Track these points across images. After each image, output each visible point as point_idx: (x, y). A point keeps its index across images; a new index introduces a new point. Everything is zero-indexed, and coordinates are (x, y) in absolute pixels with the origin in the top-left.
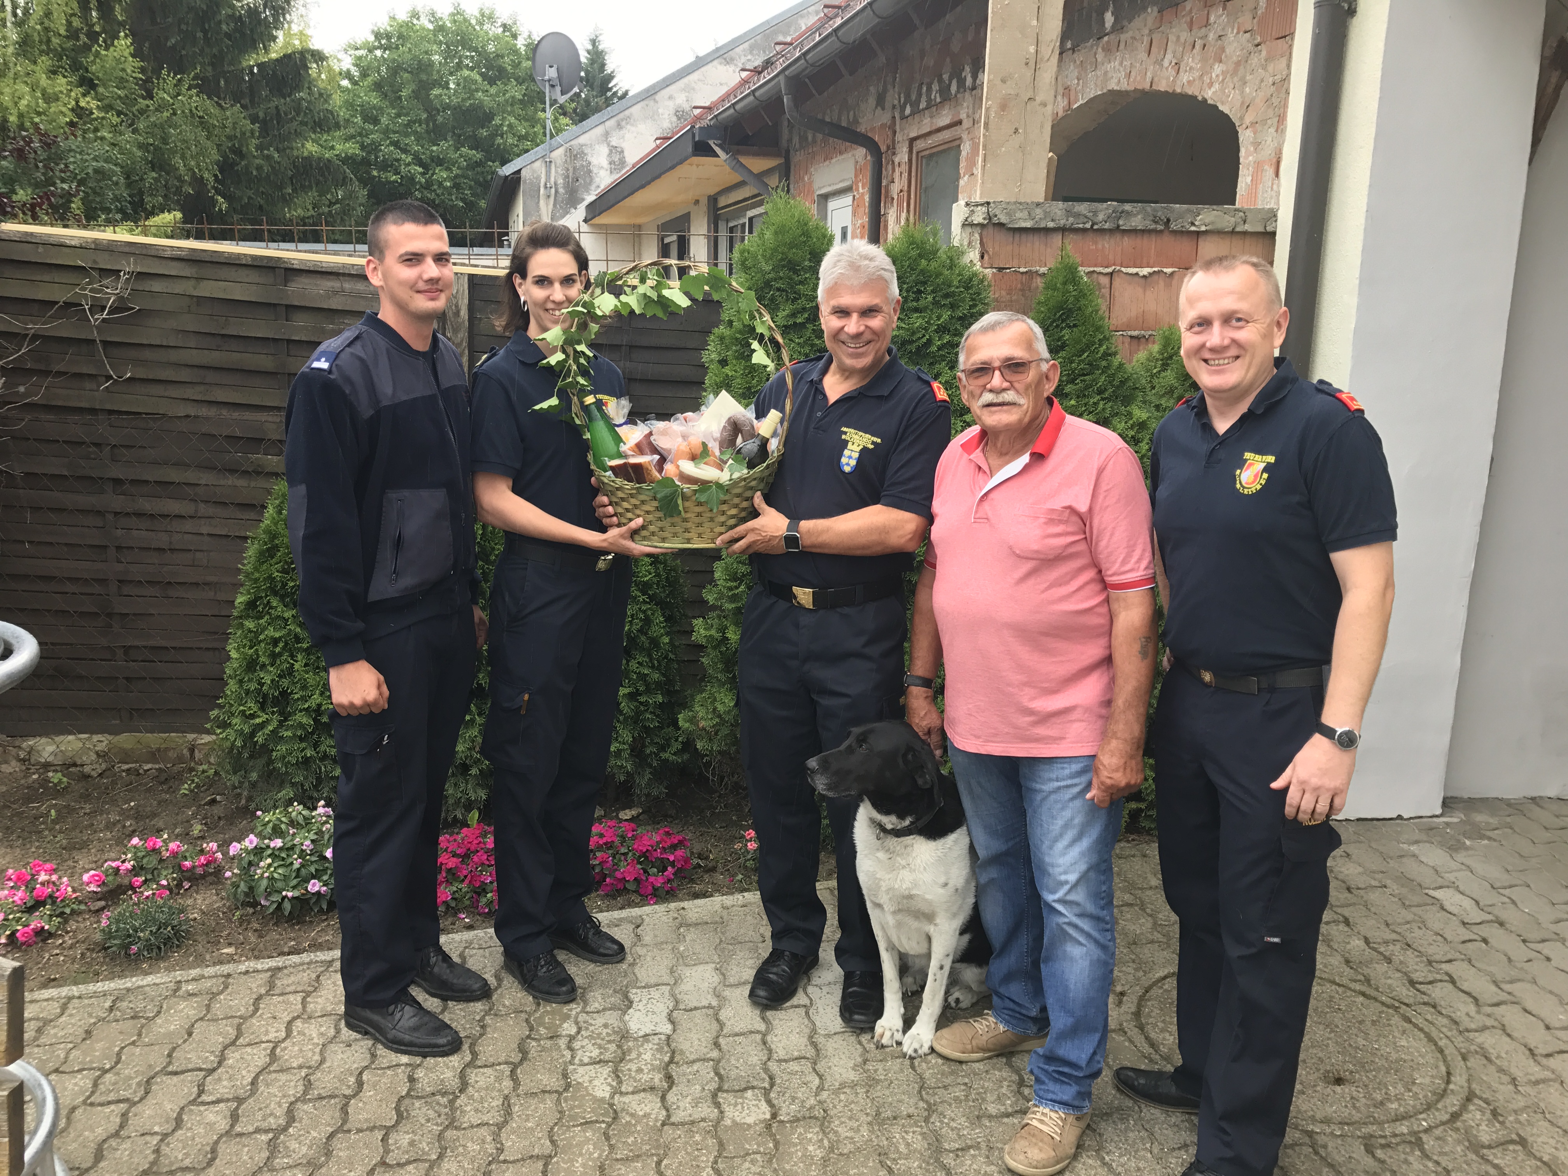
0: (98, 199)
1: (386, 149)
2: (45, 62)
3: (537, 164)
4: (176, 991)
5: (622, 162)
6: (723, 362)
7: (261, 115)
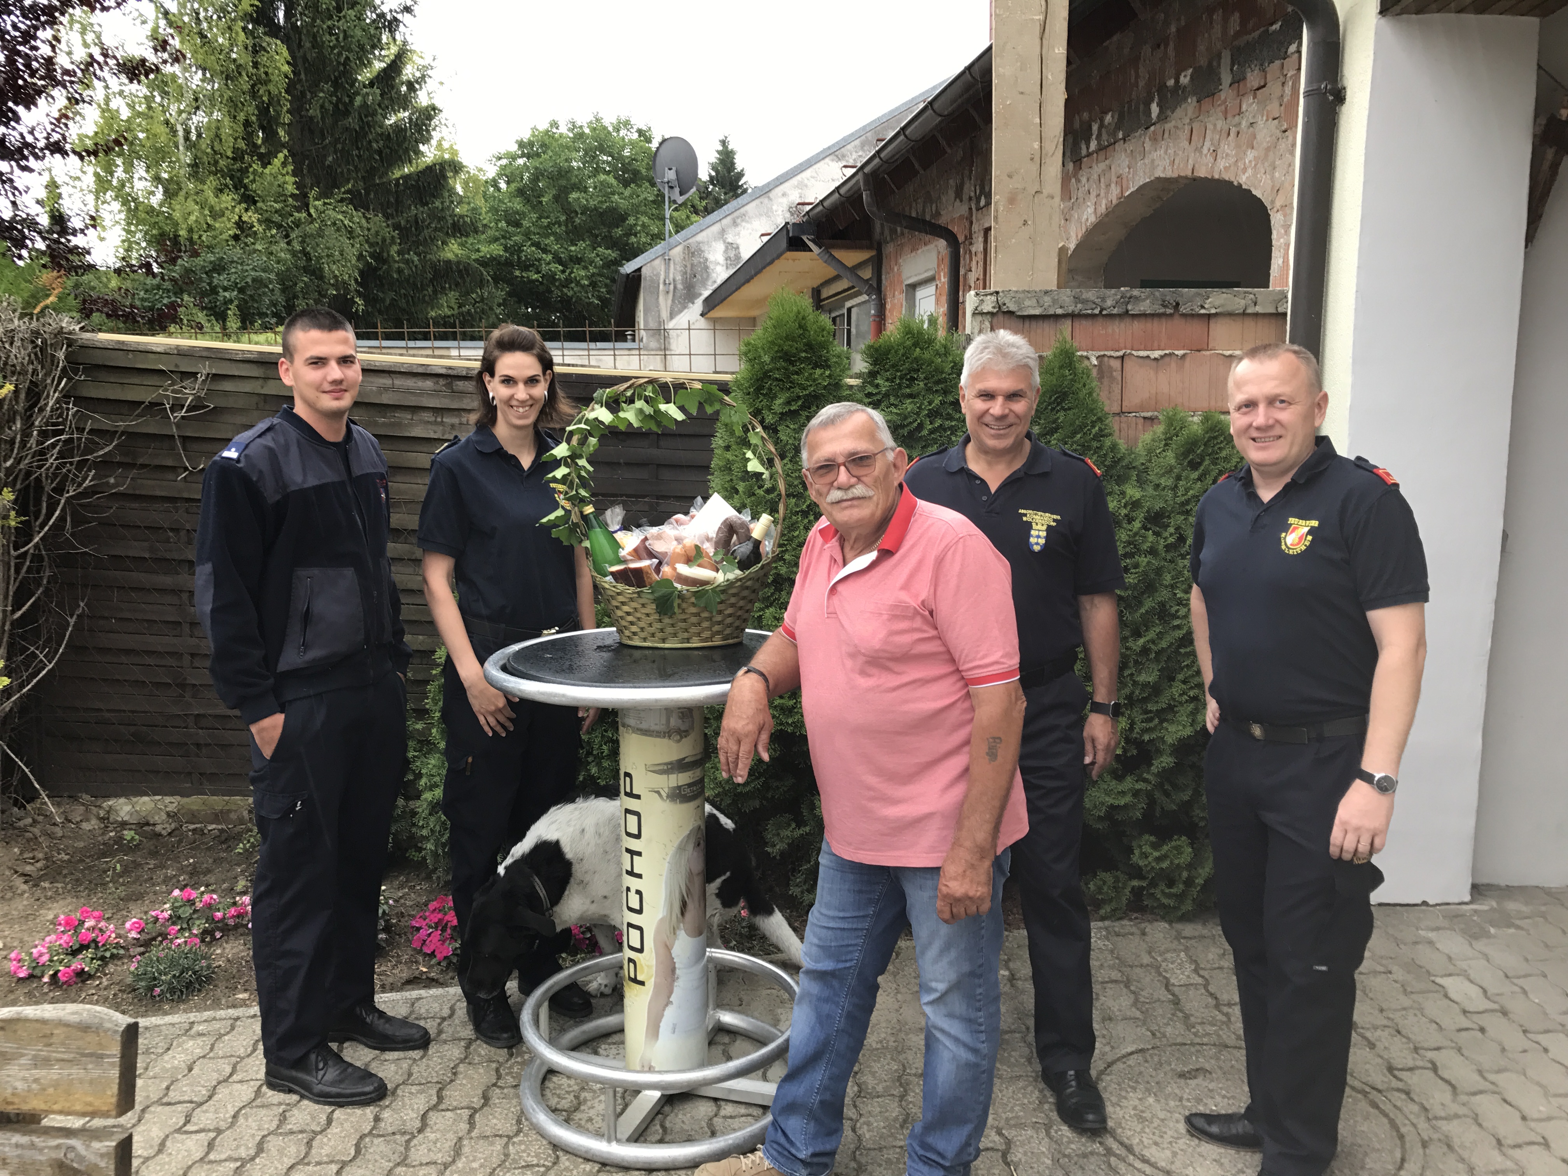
0: (255, 305)
1: (529, 250)
2: (212, 182)
3: (657, 262)
4: (187, 1031)
5: (738, 257)
6: (727, 448)
7: (403, 223)
